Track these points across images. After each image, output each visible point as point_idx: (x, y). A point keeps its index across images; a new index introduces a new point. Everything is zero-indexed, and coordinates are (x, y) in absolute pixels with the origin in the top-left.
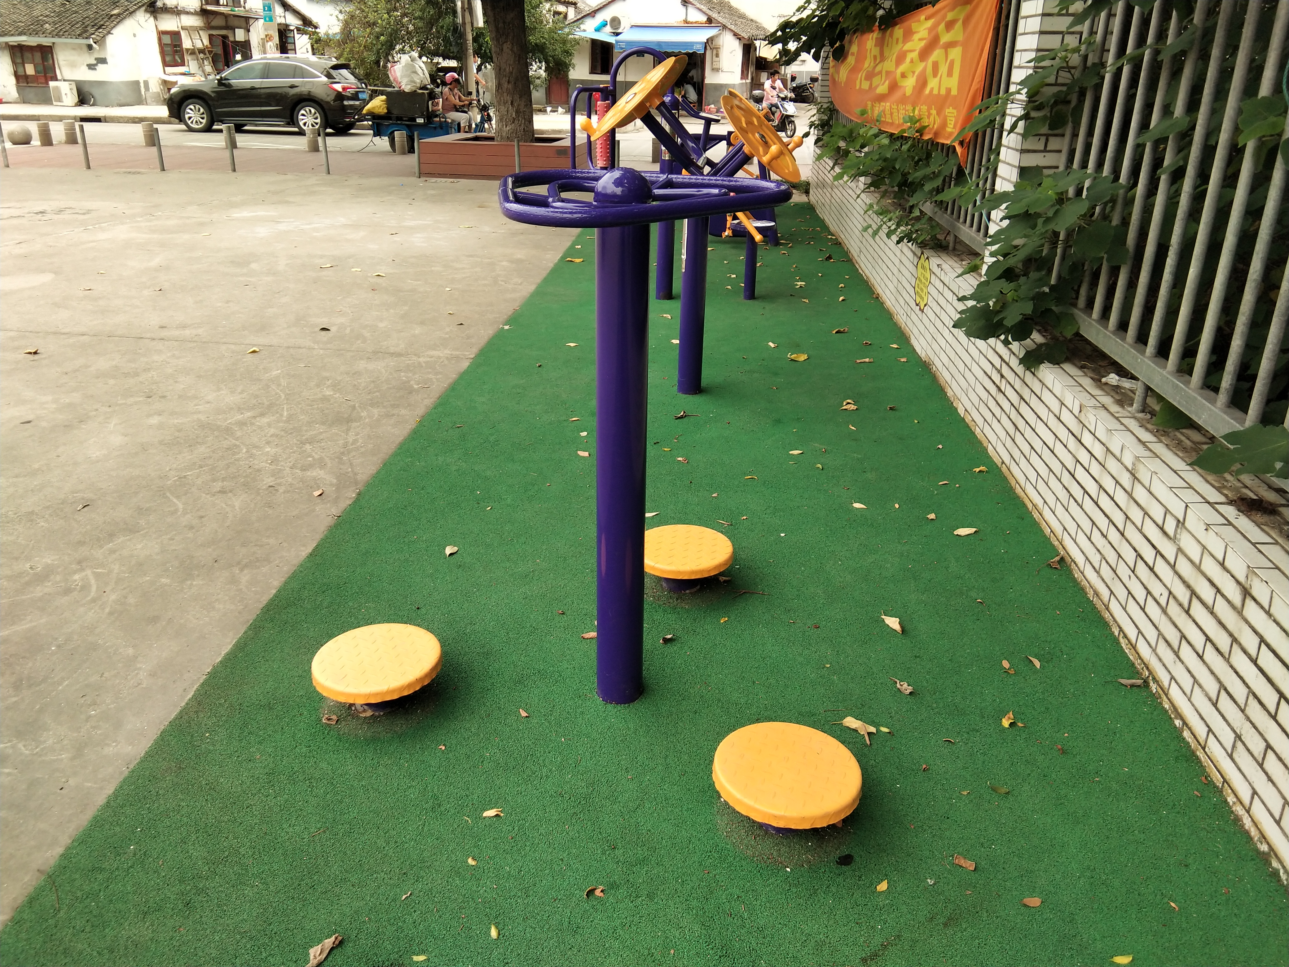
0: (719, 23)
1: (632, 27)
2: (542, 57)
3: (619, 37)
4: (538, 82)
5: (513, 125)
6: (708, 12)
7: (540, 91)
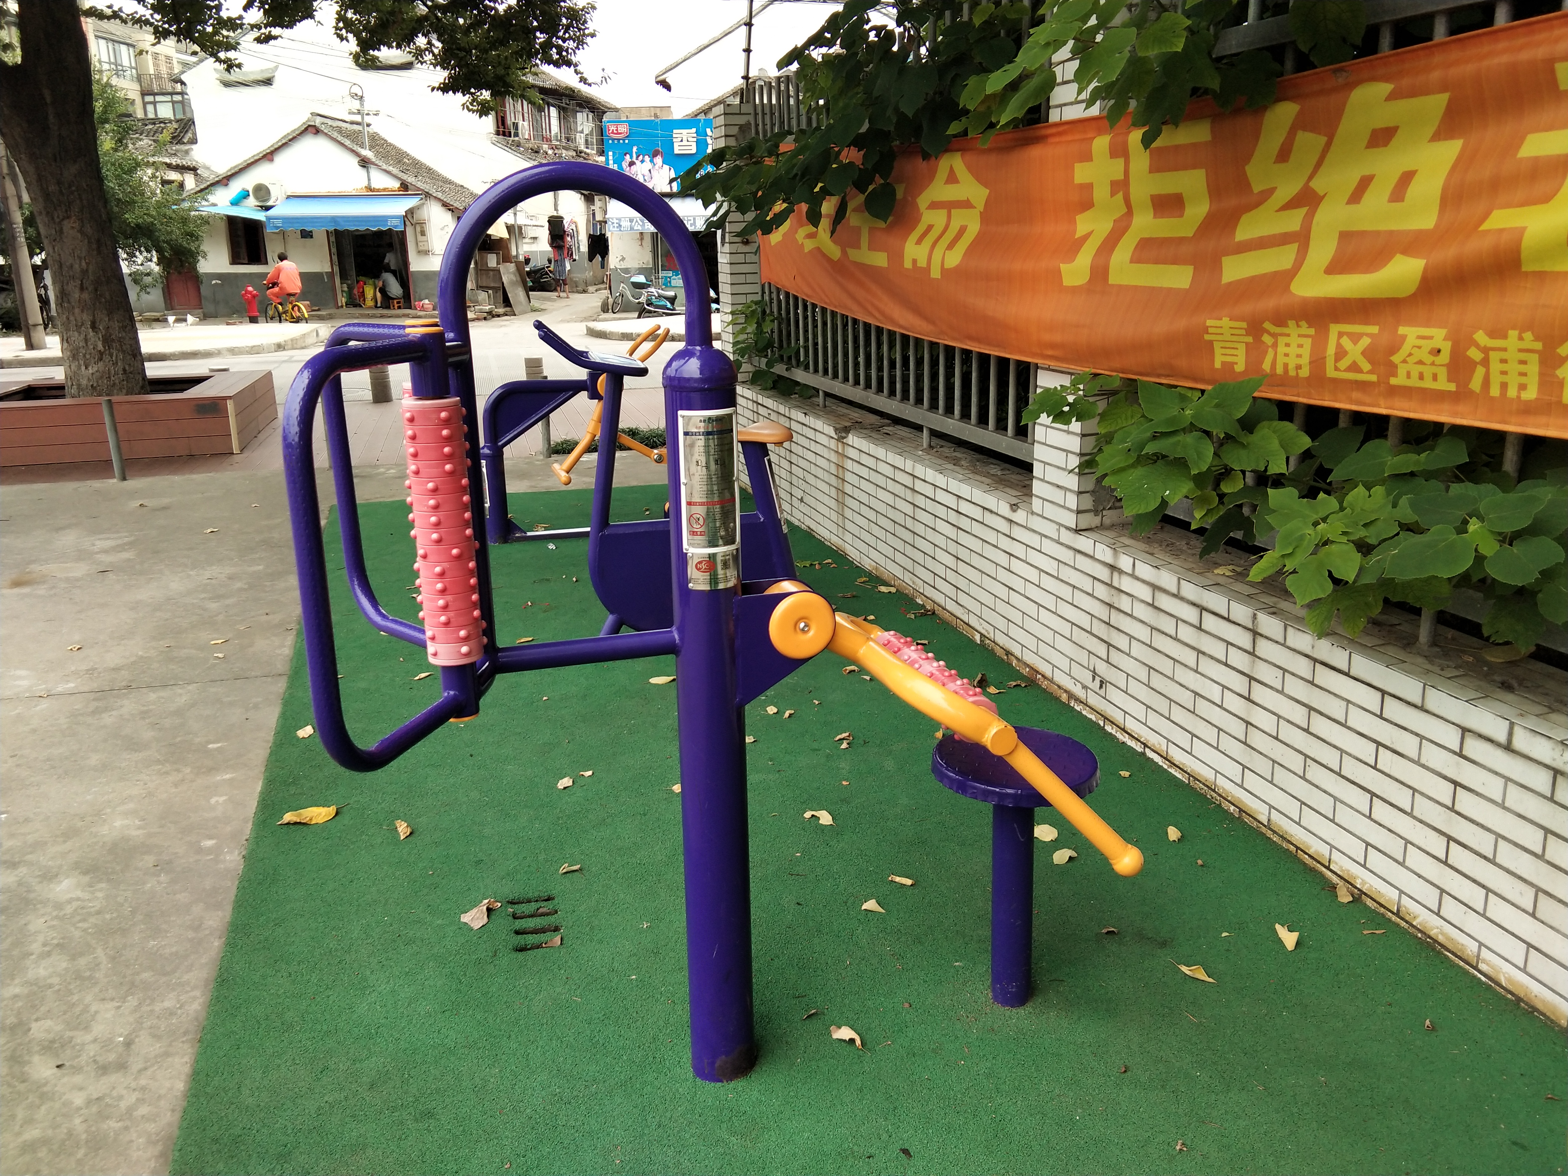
0: (419, 189)
1: (288, 197)
2: (150, 244)
3: (271, 213)
4: (148, 280)
5: (101, 364)
6: (401, 175)
7: (148, 293)
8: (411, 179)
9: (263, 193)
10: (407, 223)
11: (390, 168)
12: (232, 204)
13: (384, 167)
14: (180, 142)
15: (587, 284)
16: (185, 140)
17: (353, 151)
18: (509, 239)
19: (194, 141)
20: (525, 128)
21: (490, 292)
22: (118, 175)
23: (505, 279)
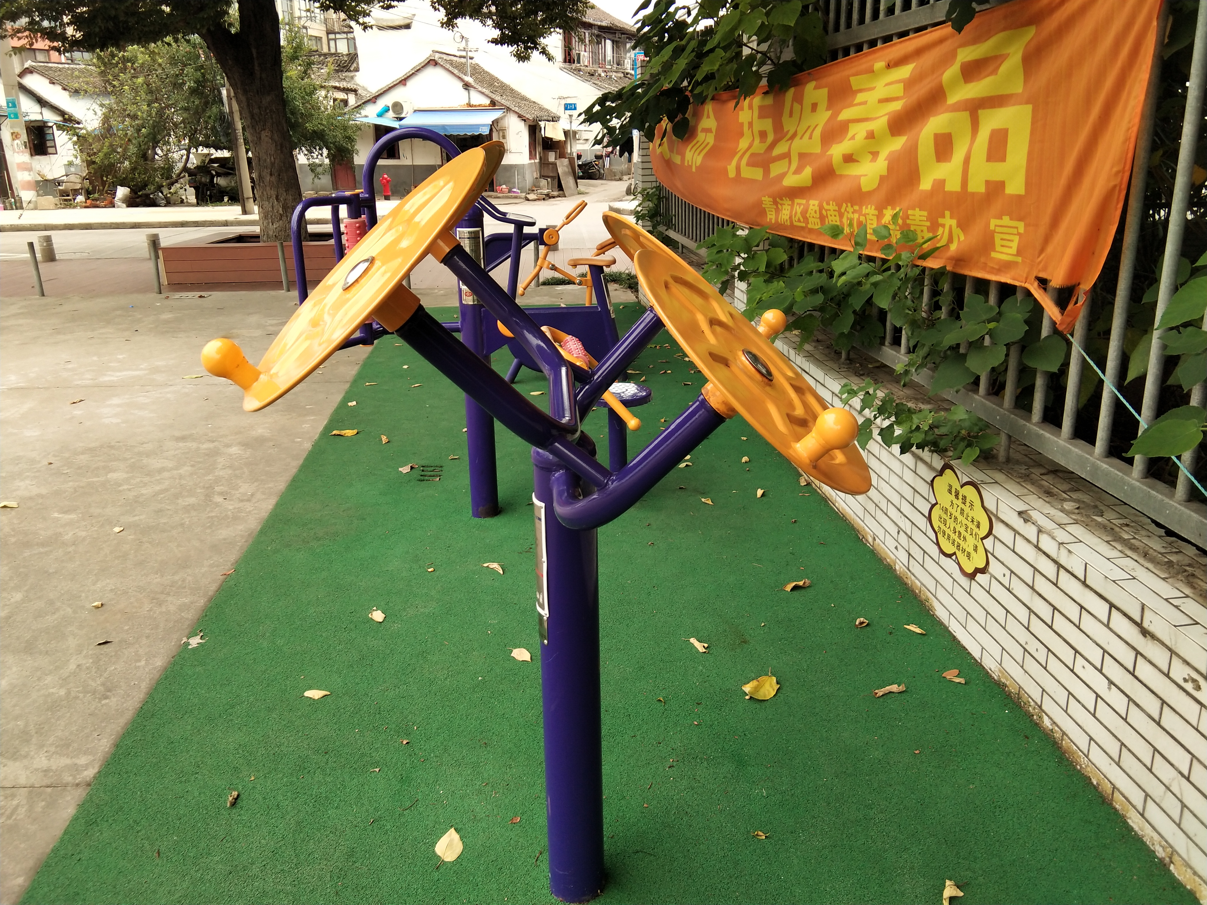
0: (503, 105)
1: (415, 111)
2: (322, 144)
3: (403, 122)
4: (319, 169)
5: (281, 222)
6: (491, 95)
7: (320, 179)
8: (497, 98)
9: (398, 107)
10: (494, 130)
11: (484, 90)
12: (378, 116)
13: (480, 89)
14: (348, 70)
15: (623, 174)
16: (352, 69)
17: (459, 78)
18: (565, 142)
19: (357, 70)
20: (585, 56)
21: (549, 179)
22: (303, 97)
23: (560, 171)
